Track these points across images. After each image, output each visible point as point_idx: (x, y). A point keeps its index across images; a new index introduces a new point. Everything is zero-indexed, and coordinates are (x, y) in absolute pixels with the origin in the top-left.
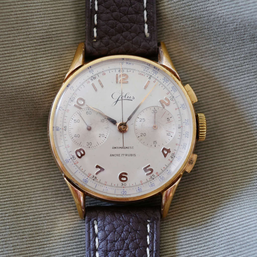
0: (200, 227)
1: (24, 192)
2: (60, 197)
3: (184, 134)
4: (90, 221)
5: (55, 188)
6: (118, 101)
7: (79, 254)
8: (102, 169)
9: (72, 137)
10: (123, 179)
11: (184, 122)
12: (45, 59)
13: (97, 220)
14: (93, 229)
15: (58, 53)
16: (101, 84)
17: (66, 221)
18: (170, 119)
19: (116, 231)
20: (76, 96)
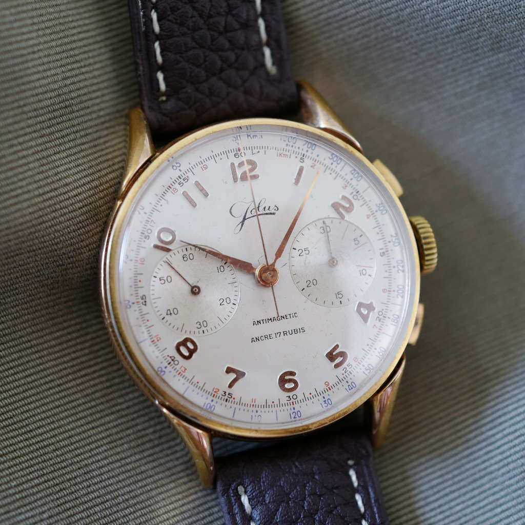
1: (69, 455)
2: (148, 449)
3: (394, 267)
4: (228, 489)
5: (134, 433)
6: (245, 221)
8: (240, 375)
9: (162, 317)
10: (288, 386)
11: (389, 242)
12: (65, 154)
13: (243, 485)
14: (239, 506)
15: (89, 138)
16: (202, 190)
17: (173, 499)
18: (359, 239)
19: (290, 499)
20: (153, 226)
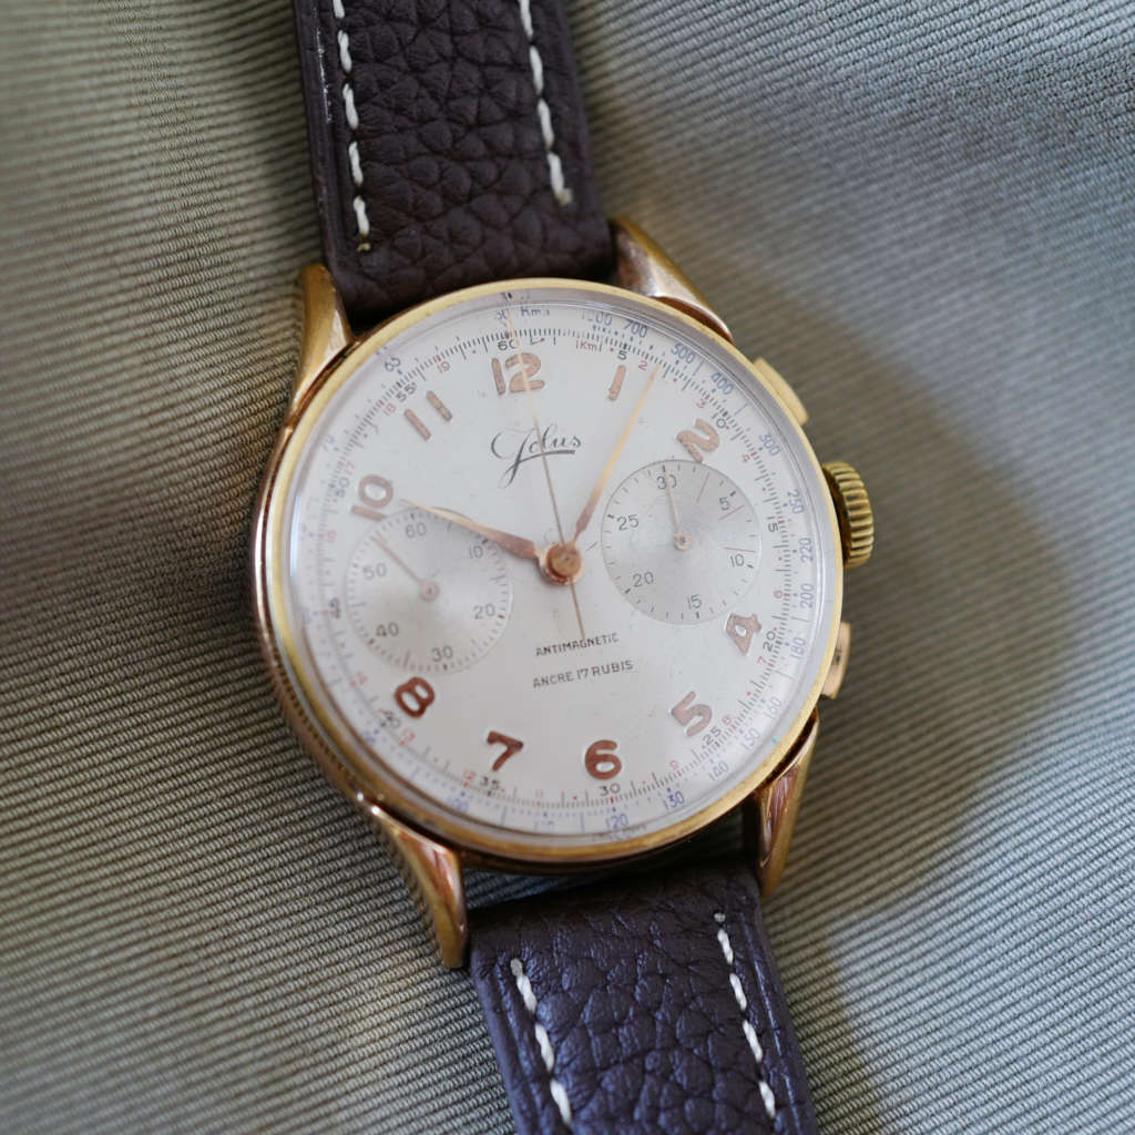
0: (913, 900)
1: (195, 904)
2: (341, 896)
3: (795, 551)
4: (493, 965)
5: (314, 866)
6: (520, 466)
7: (471, 1110)
8: (514, 746)
9: (369, 639)
10: (601, 767)
11: (785, 505)
12: (187, 345)
13: (519, 957)
14: (512, 997)
16: (440, 408)
17: (389, 988)
18: (730, 499)
19: (608, 983)
20: (350, 473)
